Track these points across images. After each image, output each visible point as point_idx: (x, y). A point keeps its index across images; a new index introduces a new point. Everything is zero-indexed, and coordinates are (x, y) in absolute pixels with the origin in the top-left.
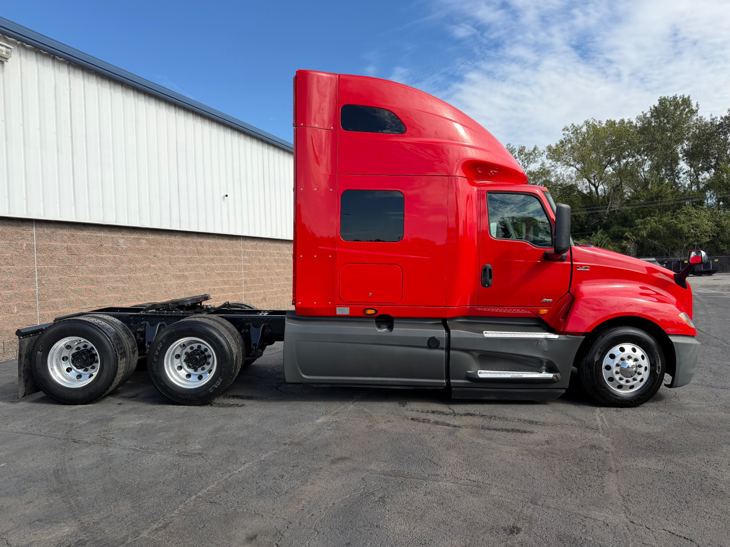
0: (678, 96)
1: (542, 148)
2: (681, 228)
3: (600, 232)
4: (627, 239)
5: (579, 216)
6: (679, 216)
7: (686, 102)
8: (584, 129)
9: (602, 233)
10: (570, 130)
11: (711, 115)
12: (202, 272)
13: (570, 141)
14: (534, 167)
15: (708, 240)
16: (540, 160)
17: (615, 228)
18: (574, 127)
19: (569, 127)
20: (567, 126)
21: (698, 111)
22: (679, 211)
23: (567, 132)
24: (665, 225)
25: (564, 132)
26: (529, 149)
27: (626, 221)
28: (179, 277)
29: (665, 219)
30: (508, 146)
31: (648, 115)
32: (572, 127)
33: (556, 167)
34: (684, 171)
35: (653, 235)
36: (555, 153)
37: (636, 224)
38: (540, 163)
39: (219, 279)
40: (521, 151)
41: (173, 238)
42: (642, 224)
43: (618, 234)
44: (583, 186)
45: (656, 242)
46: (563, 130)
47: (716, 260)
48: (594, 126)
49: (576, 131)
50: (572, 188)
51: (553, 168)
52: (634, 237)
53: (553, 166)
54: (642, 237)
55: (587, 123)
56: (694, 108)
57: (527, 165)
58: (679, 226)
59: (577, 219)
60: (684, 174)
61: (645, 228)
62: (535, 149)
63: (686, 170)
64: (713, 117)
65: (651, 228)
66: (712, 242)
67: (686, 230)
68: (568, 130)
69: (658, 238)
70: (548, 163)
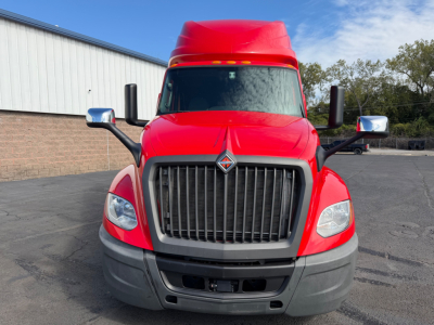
1: (382, 61)
8: (415, 47)
10: (404, 48)
12: (72, 140)
13: (403, 55)
14: (377, 74)
16: (381, 69)
18: (407, 45)
23: (402, 50)
25: (400, 50)
26: (374, 62)
28: (51, 144)
33: (392, 74)
36: (393, 65)
38: (381, 71)
39: (86, 145)
40: (368, 64)
41: (45, 118)
44: (413, 87)
48: (422, 45)
49: (408, 48)
50: (405, 88)
51: (390, 75)
53: (390, 73)
55: (417, 43)
57: (372, 73)
62: (378, 62)
70: (387, 71)
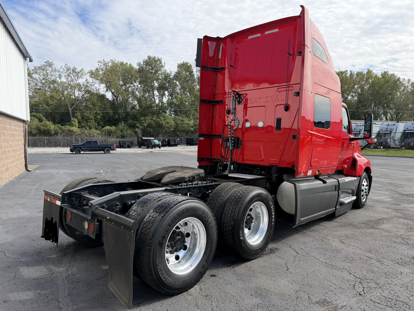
0: (156, 57)
2: (162, 123)
3: (123, 122)
4: (137, 127)
5: (109, 113)
6: (161, 117)
7: (159, 60)
8: (110, 64)
9: (124, 123)
10: (102, 63)
11: (170, 70)
13: (102, 69)
15: (173, 129)
16: (84, 77)
17: (130, 121)
18: (104, 61)
19: (102, 61)
20: (101, 60)
21: (165, 66)
22: (160, 115)
23: (100, 64)
24: (154, 121)
25: (98, 63)
27: (135, 118)
29: (154, 118)
30: (66, 65)
31: (142, 63)
32: (103, 61)
33: (95, 83)
34: (156, 95)
35: (149, 126)
36: (93, 74)
37: (141, 120)
38: (85, 79)
42: (144, 120)
43: (132, 124)
45: (151, 130)
46: (98, 62)
47: (179, 139)
48: (115, 63)
49: (106, 64)
50: (103, 96)
51: (94, 83)
52: (141, 127)
53: (94, 82)
54: (144, 127)
56: (163, 65)
57: (77, 79)
58: (161, 122)
59: (108, 114)
60: (156, 96)
61: (146, 122)
62: (82, 70)
63: (157, 95)
64: (171, 71)
65: (148, 122)
66: (174, 131)
67: (164, 124)
68: (101, 62)
69: (152, 128)
70: (90, 80)
